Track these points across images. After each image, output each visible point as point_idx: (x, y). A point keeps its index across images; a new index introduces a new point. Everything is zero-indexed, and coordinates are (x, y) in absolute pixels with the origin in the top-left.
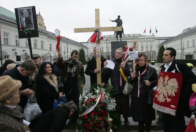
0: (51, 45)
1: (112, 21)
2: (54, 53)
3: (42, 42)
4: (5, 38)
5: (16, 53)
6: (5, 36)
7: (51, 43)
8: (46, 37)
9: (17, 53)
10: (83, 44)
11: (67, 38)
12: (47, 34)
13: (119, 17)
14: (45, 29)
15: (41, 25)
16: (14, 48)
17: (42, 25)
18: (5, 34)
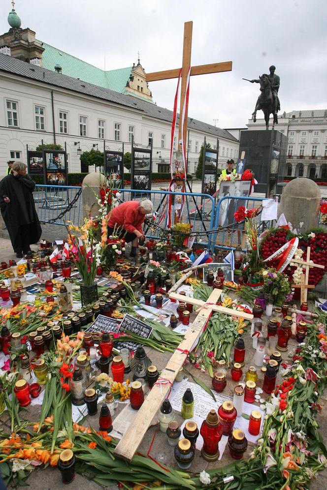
0: (151, 135)
1: (252, 82)
2: (158, 153)
3: (131, 128)
4: (61, 122)
5: (79, 150)
6: (61, 117)
7: (151, 130)
8: (140, 118)
9: (81, 150)
10: (230, 132)
11: (192, 118)
12: (143, 111)
13: (272, 69)
14: (150, 98)
15: (142, 88)
16: (77, 141)
17: (145, 91)
18: (61, 114)
